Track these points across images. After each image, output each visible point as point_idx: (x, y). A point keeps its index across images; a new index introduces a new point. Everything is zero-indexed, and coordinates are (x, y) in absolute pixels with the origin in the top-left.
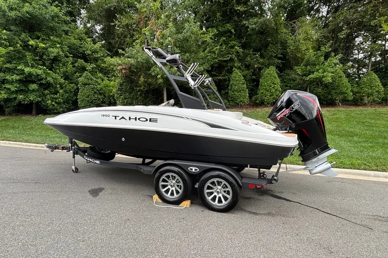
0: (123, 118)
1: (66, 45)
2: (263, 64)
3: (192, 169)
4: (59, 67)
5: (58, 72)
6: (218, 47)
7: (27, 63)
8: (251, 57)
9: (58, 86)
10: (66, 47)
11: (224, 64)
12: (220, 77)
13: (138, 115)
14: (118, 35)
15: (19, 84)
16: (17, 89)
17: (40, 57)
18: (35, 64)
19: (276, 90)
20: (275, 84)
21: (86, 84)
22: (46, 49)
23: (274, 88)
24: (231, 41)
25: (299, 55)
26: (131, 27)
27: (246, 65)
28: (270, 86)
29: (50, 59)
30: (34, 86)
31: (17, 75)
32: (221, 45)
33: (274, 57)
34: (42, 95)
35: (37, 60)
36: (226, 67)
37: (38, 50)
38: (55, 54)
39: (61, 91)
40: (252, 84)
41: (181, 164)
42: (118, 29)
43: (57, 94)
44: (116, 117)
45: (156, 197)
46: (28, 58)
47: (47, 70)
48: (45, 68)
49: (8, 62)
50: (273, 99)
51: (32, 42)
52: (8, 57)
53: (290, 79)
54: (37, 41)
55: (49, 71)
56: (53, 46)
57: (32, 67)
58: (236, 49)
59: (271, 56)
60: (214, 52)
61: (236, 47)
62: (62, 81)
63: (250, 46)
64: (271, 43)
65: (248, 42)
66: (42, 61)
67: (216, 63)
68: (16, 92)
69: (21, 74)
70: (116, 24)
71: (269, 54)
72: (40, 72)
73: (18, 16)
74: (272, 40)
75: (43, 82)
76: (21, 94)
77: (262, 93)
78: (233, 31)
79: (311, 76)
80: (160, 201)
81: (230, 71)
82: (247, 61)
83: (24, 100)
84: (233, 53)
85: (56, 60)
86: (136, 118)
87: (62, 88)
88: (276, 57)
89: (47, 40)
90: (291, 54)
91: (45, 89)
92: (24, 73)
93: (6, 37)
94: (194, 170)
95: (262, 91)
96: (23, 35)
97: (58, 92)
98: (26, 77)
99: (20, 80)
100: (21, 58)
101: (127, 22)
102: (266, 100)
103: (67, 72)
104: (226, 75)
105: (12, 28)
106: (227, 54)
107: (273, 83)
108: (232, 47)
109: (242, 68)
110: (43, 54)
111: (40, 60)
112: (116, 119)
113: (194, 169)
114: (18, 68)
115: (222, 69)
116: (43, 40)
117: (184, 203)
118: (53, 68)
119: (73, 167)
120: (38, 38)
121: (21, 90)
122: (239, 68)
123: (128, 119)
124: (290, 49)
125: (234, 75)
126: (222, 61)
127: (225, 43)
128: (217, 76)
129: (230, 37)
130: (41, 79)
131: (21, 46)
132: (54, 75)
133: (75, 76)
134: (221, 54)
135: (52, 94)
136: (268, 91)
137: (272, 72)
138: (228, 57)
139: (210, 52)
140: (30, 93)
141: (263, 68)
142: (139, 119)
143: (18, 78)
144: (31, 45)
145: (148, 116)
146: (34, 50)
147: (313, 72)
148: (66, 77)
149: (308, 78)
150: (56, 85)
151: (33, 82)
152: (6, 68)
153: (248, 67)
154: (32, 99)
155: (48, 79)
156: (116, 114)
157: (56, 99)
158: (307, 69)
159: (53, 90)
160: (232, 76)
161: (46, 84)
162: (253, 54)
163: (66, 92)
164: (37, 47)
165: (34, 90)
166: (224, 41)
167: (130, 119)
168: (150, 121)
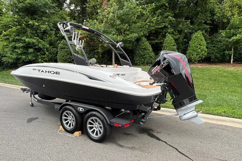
0: (42, 71)
1: (52, 22)
2: (193, 29)
4: (47, 37)
5: (46, 40)
6: (156, 18)
7: (28, 35)
8: (183, 24)
9: (45, 50)
10: (51, 24)
11: (160, 30)
12: (156, 41)
14: (88, 14)
15: (23, 49)
16: (21, 52)
17: (36, 31)
18: (32, 36)
19: (202, 50)
20: (201, 45)
21: (63, 48)
22: (39, 26)
23: (200, 48)
24: (166, 12)
25: (225, 21)
26: (97, 7)
27: (179, 31)
28: (197, 47)
29: (41, 32)
30: (31, 50)
31: (22, 43)
32: (158, 16)
33: (203, 24)
34: (36, 55)
35: (34, 33)
36: (161, 33)
37: (35, 27)
38: (44, 29)
39: (47, 53)
40: (184, 46)
42: (88, 9)
43: (44, 55)
44: (39, 70)
45: (61, 127)
46: (28, 33)
47: (40, 39)
48: (38, 38)
49: (17, 35)
50: (199, 57)
51: (30, 22)
52: (18, 32)
53: (217, 41)
54: (34, 21)
55: (40, 40)
56: (43, 24)
57: (31, 38)
58: (170, 18)
59: (201, 22)
60: (152, 22)
61: (169, 17)
62: (48, 46)
63: (182, 15)
64: (201, 12)
65: (181, 13)
66: (37, 34)
67: (154, 30)
68: (21, 54)
69: (24, 43)
70: (87, 6)
71: (198, 21)
72: (34, 41)
73: (24, 6)
74: (202, 10)
75: (37, 47)
76: (24, 55)
77: (190, 53)
78: (167, 5)
79: (235, 38)
80: (63, 130)
81: (164, 36)
82: (179, 28)
83: (26, 59)
84: (167, 22)
85: (45, 32)
86: (49, 71)
87: (48, 51)
88: (205, 23)
89: (41, 20)
90: (218, 20)
91: (38, 52)
92: (26, 42)
93: (16, 20)
94: (81, 110)
95: (190, 51)
96: (27, 18)
97: (45, 54)
98: (27, 45)
99: (23, 46)
100: (24, 33)
101: (93, 4)
102: (193, 59)
103: (51, 40)
104: (162, 39)
105: (21, 14)
106: (162, 23)
107: (200, 45)
108: (167, 17)
109: (175, 33)
110: (37, 29)
111: (36, 33)
112: (39, 72)
113: (81, 109)
114: (23, 39)
115: (159, 35)
116: (38, 20)
117: (76, 133)
118: (43, 38)
119: (31, 103)
120: (35, 19)
121: (24, 53)
122: (173, 33)
123: (45, 72)
124: (217, 15)
125: (167, 38)
126: (157, 28)
127: (161, 14)
128: (155, 40)
129: (165, 9)
130: (36, 45)
131: (25, 25)
132: (43, 43)
133: (57, 43)
134: (157, 23)
135: (42, 55)
136: (194, 51)
137: (199, 35)
138: (163, 25)
139: (149, 22)
140: (29, 54)
141: (193, 32)
143: (22, 45)
144: (30, 24)
145: (55, 70)
146: (32, 27)
147: (236, 35)
148: (51, 44)
149: (231, 40)
150: (44, 49)
151: (31, 47)
152: (17, 39)
153: (180, 32)
154: (30, 58)
155: (39, 45)
156: (39, 68)
157: (44, 58)
158: (231, 32)
159: (43, 52)
160: (165, 39)
161: (38, 49)
162: (185, 21)
163: (50, 53)
164: (34, 25)
165: (31, 52)
166: (160, 13)
167: (46, 72)
168: (56, 74)
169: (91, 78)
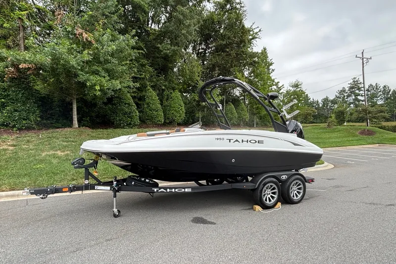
0: (237, 141)
3: (283, 177)
13: (250, 138)
41: (278, 175)
44: (230, 140)
61: (148, 67)
86: (248, 140)
94: (284, 178)
106: (139, 71)
112: (230, 142)
113: (284, 176)
117: (278, 204)
119: (115, 210)
123: (241, 142)
138: (141, 74)
142: (250, 141)
145: (257, 139)
156: (230, 137)
167: (243, 141)
168: (258, 143)
169: (295, 144)
